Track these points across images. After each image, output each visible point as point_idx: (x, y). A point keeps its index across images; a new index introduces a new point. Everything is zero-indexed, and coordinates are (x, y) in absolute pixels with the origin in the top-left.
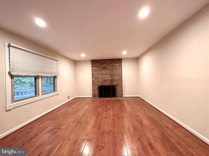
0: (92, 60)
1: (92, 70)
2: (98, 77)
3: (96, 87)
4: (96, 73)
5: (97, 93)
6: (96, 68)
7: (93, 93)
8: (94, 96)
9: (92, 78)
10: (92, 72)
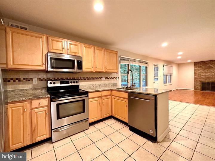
0: (195, 62)
1: (195, 69)
2: (201, 75)
3: (199, 82)
4: (199, 71)
5: (199, 87)
6: (199, 68)
7: (195, 87)
8: (196, 89)
9: (195, 75)
10: (195, 71)
